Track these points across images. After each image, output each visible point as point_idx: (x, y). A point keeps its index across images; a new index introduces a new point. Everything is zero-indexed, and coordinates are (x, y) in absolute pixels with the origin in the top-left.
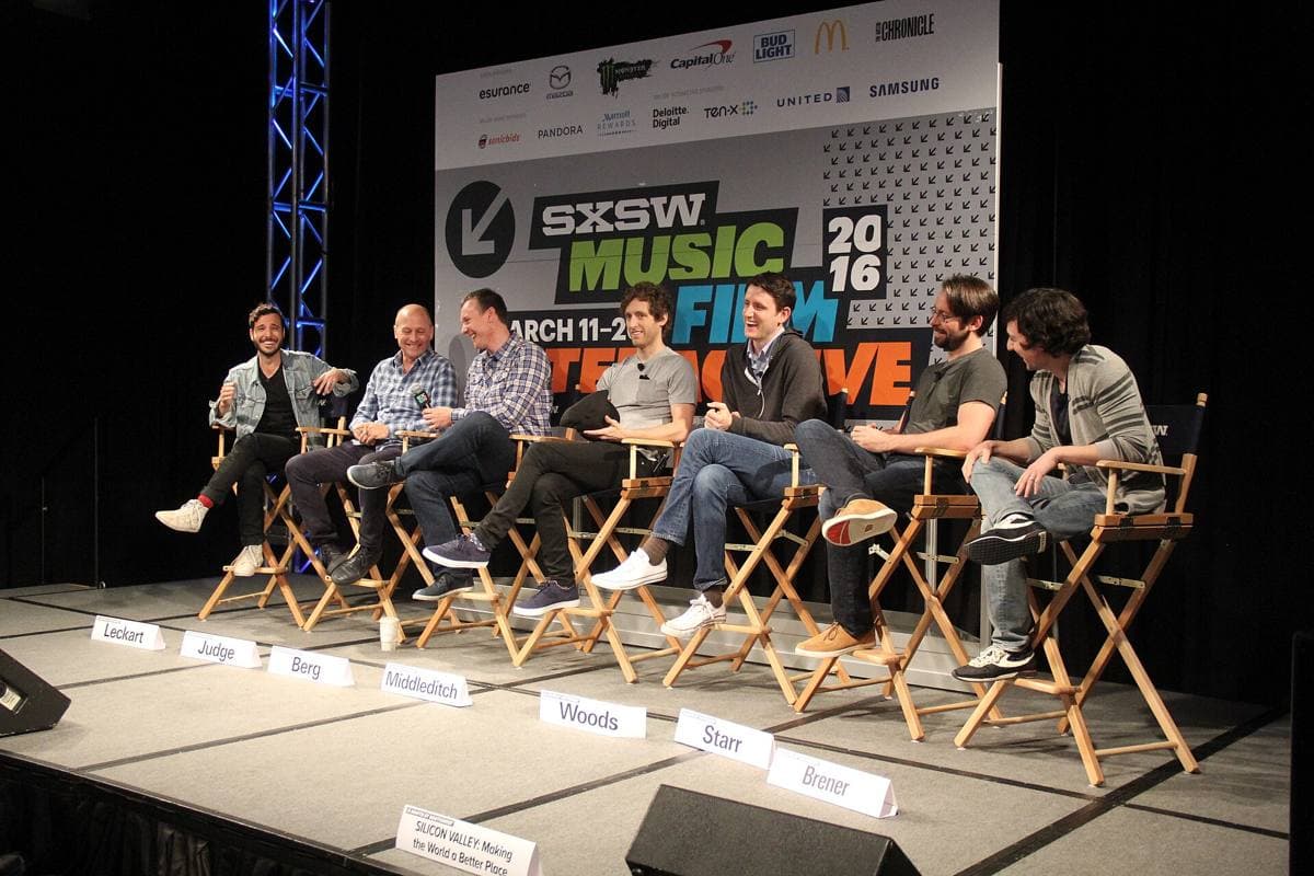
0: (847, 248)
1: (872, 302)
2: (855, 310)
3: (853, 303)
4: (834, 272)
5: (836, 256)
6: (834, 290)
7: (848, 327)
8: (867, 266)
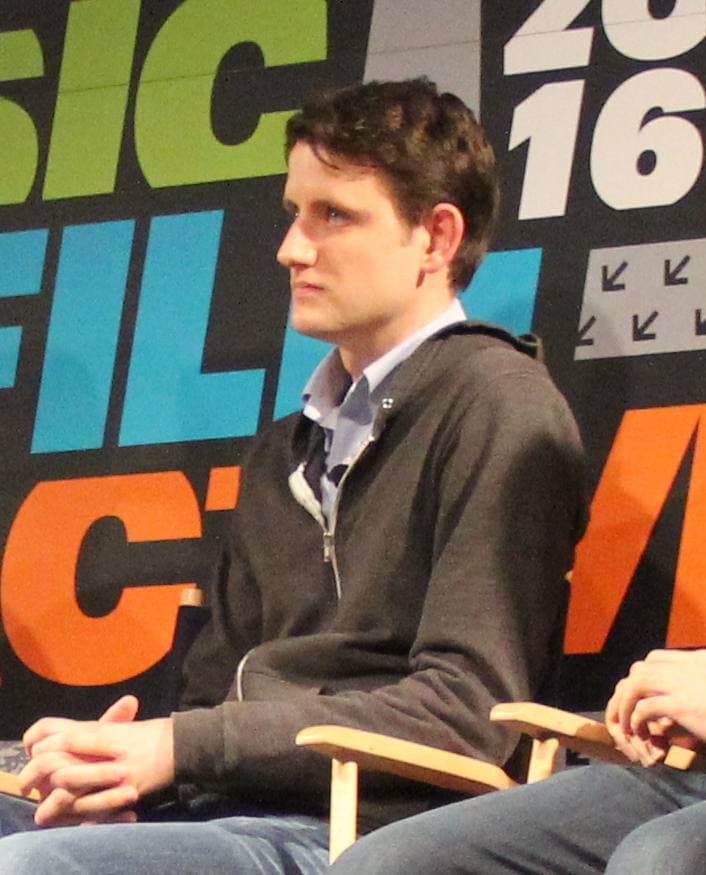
0: (577, 49)
1: (674, 250)
2: (609, 285)
3: (601, 258)
4: (525, 146)
5: (532, 82)
6: (525, 214)
7: (582, 353)
8: (655, 113)
